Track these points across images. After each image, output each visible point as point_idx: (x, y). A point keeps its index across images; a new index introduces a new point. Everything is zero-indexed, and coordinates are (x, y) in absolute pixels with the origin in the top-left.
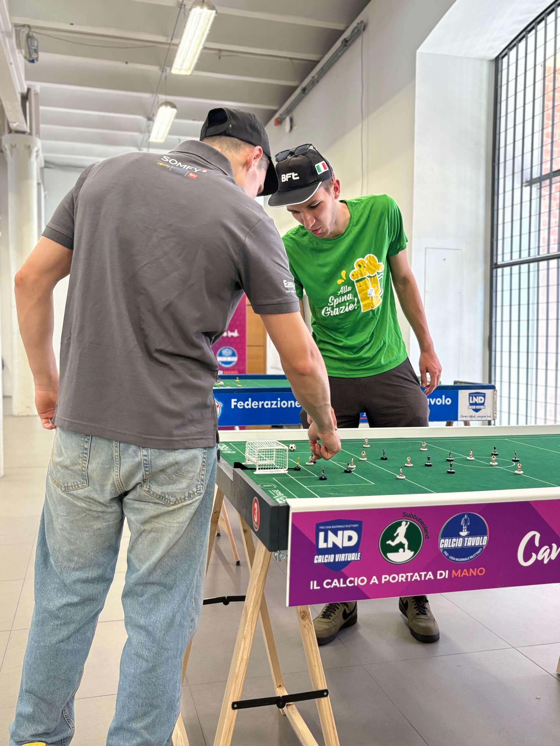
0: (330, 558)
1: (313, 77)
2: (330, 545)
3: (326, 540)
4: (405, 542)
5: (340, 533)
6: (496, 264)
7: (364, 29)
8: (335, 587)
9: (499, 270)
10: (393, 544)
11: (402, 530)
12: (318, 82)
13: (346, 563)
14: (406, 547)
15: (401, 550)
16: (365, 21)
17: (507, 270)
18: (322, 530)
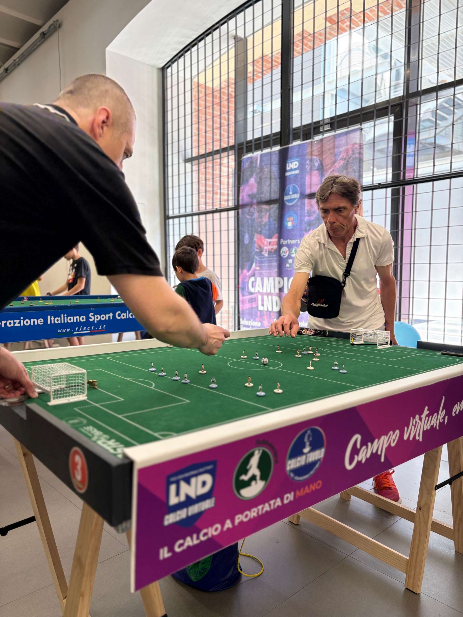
0: (182, 514)
1: (14, 60)
2: (182, 498)
3: (178, 494)
4: (257, 473)
5: (193, 480)
6: (168, 216)
7: (59, 27)
8: (189, 547)
9: (171, 221)
10: (245, 478)
11: (254, 461)
12: (19, 65)
13: (200, 514)
14: (258, 478)
15: (253, 483)
16: (60, 21)
17: (176, 220)
18: (173, 483)
